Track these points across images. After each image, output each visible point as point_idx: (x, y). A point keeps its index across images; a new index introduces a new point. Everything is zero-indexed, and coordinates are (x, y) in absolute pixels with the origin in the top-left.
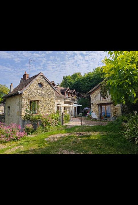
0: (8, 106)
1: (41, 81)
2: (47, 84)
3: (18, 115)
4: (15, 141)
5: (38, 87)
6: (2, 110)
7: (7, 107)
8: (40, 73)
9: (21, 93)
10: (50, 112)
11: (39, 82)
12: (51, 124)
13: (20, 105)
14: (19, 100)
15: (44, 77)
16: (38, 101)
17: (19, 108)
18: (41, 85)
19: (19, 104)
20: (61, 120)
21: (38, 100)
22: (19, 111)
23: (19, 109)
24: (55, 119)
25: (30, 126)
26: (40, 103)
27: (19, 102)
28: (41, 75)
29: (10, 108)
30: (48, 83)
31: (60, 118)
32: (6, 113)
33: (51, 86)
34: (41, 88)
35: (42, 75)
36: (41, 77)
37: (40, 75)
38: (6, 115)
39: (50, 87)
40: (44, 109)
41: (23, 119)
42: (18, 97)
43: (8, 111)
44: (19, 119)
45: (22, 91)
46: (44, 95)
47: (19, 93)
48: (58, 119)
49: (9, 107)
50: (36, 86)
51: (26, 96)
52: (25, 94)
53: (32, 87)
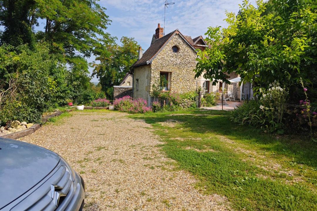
0: (136, 78)
1: (176, 44)
2: (185, 46)
3: (146, 91)
4: (141, 114)
5: (171, 53)
6: (130, 82)
7: (135, 80)
8: (175, 31)
9: (150, 63)
10: (188, 89)
11: (174, 45)
12: (181, 104)
13: (149, 79)
14: (148, 71)
15: (180, 37)
16: (171, 73)
17: (148, 81)
18: (176, 49)
19: (148, 76)
20: (198, 101)
21: (170, 71)
22: (148, 86)
23: (148, 83)
24: (189, 99)
25: (157, 104)
26: (173, 75)
27: (148, 74)
28: (176, 34)
29: (139, 81)
30: (187, 44)
31: (197, 99)
32: (134, 87)
33: (192, 48)
34: (176, 54)
35: (178, 34)
36: (177, 37)
37: (174, 34)
38: (135, 90)
39: (190, 50)
40: (179, 84)
41: (152, 96)
42: (146, 68)
43: (137, 85)
44: (148, 95)
45: (150, 60)
46: (179, 64)
47: (148, 63)
48: (192, 99)
49: (137, 80)
50: (169, 51)
51: (155, 67)
52: (154, 65)
53: (163, 53)
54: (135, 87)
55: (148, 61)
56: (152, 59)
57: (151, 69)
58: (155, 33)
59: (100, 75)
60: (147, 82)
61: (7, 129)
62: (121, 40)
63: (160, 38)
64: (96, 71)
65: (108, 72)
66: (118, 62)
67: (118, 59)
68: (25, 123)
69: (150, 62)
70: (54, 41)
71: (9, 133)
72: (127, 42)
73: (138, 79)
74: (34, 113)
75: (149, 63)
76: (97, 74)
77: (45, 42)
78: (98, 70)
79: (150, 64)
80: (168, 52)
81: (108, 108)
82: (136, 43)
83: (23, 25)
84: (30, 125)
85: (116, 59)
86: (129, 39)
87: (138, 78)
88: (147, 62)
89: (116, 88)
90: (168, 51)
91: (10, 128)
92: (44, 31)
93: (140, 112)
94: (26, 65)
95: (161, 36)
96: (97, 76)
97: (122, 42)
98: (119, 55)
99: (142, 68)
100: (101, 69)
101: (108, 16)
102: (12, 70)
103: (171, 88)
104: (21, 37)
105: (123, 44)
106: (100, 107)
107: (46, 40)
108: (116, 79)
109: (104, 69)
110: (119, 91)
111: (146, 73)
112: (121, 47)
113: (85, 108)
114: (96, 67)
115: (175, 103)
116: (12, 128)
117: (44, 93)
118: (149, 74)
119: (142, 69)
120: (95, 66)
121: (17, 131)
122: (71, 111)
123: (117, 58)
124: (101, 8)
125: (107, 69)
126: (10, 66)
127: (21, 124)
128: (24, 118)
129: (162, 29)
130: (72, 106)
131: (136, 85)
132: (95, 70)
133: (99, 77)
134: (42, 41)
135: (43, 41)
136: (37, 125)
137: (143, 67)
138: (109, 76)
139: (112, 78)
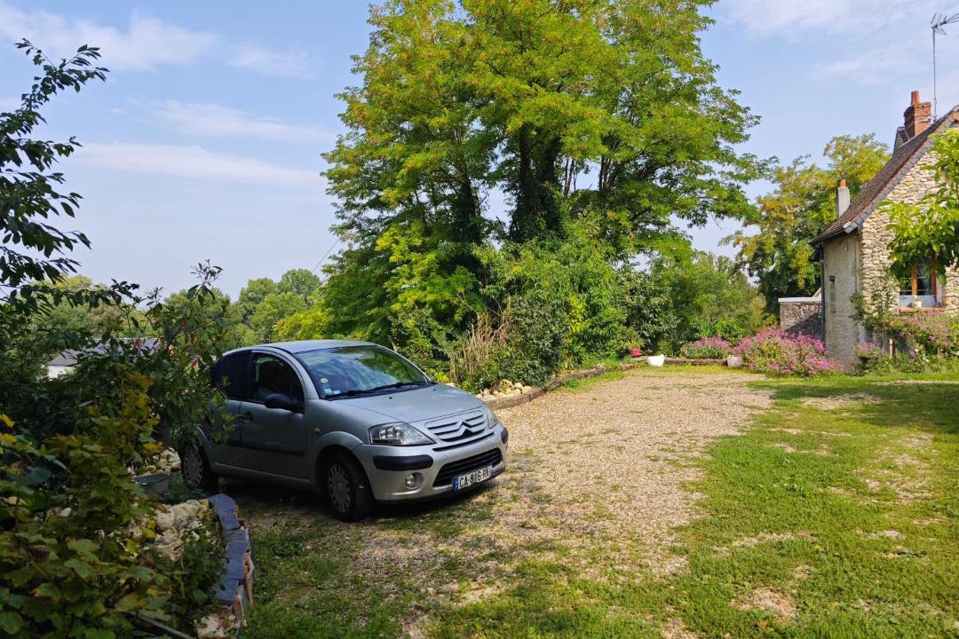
0: (830, 274)
5: (938, 185)
7: (829, 278)
9: (856, 229)
13: (859, 274)
14: (855, 253)
17: (856, 282)
19: (856, 267)
23: (855, 288)
25: (869, 350)
28: (956, 121)
29: (836, 282)
32: (826, 300)
37: (947, 123)
38: (829, 310)
41: (867, 327)
43: (832, 295)
44: (857, 324)
45: (858, 219)
47: (848, 231)
49: (833, 280)
50: (929, 180)
51: (878, 236)
52: (873, 230)
53: (905, 192)
54: (828, 300)
55: (849, 223)
56: (863, 215)
57: (864, 244)
58: (901, 122)
59: (759, 267)
60: (854, 284)
61: (491, 393)
62: (827, 150)
63: (916, 134)
64: (745, 257)
65: (785, 255)
66: (817, 219)
67: (818, 210)
68: (519, 385)
69: (855, 226)
70: (611, 207)
71: (493, 398)
72: (849, 151)
73: (834, 277)
74: (534, 367)
75: (851, 229)
76: (748, 266)
77: (592, 213)
78: (752, 254)
79: (856, 233)
80: (928, 183)
81: (726, 364)
82: (881, 150)
83: (546, 190)
84: (527, 389)
85: (810, 212)
86: (854, 141)
87: (833, 274)
88: (845, 226)
89: (786, 305)
90: (925, 180)
91: (496, 392)
92: (595, 187)
93: (799, 374)
94: (531, 281)
95: (919, 128)
96: (749, 270)
97: (831, 156)
98: (821, 196)
99: (840, 243)
100: (760, 249)
101: (748, 108)
102: (514, 289)
103: (944, 297)
104: (542, 216)
105: (831, 162)
106: (704, 361)
107: (593, 209)
108: (809, 274)
109: (768, 249)
110: (795, 314)
111: (851, 257)
112: (829, 172)
113: (666, 362)
114: (745, 246)
115: (930, 349)
116: (499, 391)
117: (551, 331)
118: (857, 261)
119: (841, 247)
120: (741, 243)
121: (504, 396)
122: (631, 368)
123: (815, 208)
124: (725, 94)
125: (779, 245)
126: (511, 283)
127: (513, 387)
128: (519, 376)
129: (927, 106)
130: (638, 356)
131: (829, 294)
132: (741, 254)
133: (756, 273)
134: (585, 212)
135: (589, 212)
136: (537, 389)
137: (844, 240)
138: (785, 266)
139: (796, 271)
